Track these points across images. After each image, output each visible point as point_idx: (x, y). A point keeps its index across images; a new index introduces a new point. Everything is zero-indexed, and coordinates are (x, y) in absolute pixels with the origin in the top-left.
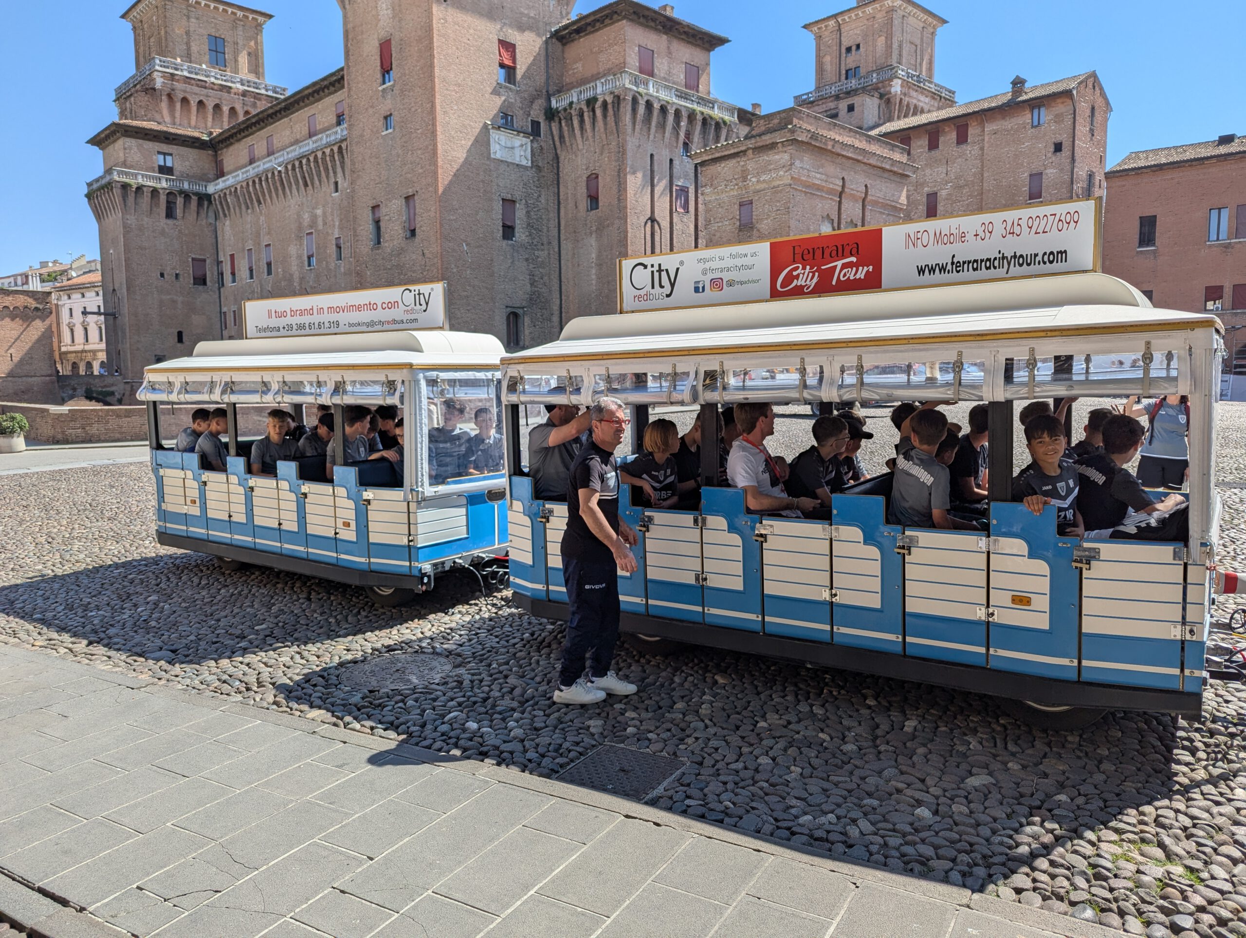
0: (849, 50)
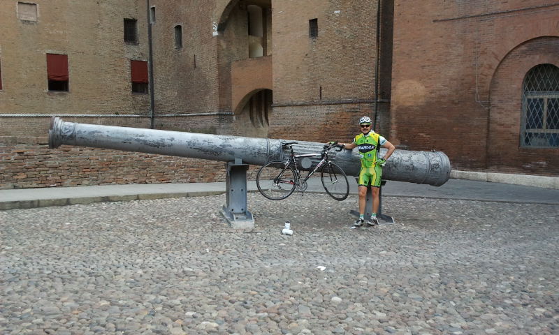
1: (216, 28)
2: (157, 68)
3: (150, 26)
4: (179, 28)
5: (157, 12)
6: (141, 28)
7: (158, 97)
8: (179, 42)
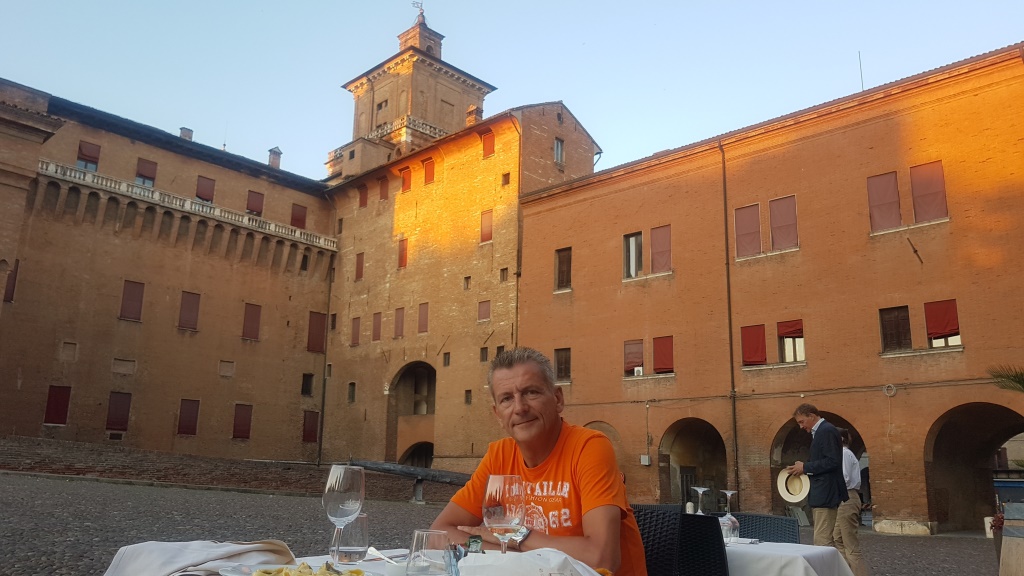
0: (380, 106)
1: (387, 388)
2: (327, 418)
3: (325, 380)
4: (353, 384)
5: (333, 369)
6: (316, 383)
7: (325, 445)
8: (352, 397)
